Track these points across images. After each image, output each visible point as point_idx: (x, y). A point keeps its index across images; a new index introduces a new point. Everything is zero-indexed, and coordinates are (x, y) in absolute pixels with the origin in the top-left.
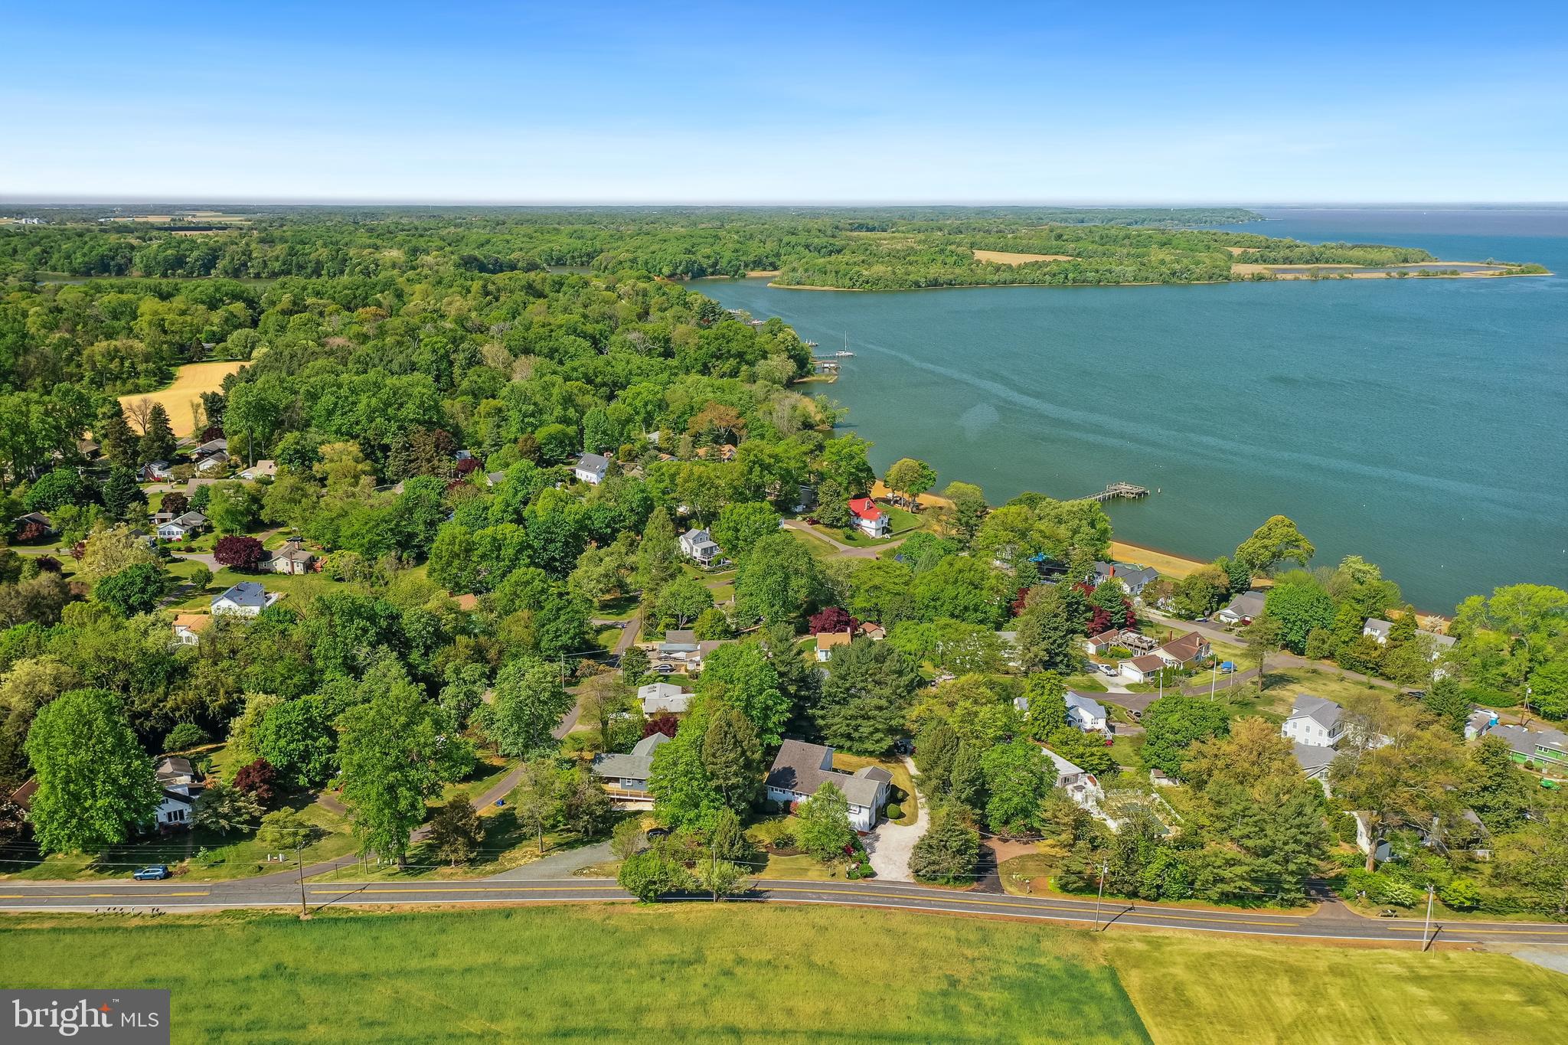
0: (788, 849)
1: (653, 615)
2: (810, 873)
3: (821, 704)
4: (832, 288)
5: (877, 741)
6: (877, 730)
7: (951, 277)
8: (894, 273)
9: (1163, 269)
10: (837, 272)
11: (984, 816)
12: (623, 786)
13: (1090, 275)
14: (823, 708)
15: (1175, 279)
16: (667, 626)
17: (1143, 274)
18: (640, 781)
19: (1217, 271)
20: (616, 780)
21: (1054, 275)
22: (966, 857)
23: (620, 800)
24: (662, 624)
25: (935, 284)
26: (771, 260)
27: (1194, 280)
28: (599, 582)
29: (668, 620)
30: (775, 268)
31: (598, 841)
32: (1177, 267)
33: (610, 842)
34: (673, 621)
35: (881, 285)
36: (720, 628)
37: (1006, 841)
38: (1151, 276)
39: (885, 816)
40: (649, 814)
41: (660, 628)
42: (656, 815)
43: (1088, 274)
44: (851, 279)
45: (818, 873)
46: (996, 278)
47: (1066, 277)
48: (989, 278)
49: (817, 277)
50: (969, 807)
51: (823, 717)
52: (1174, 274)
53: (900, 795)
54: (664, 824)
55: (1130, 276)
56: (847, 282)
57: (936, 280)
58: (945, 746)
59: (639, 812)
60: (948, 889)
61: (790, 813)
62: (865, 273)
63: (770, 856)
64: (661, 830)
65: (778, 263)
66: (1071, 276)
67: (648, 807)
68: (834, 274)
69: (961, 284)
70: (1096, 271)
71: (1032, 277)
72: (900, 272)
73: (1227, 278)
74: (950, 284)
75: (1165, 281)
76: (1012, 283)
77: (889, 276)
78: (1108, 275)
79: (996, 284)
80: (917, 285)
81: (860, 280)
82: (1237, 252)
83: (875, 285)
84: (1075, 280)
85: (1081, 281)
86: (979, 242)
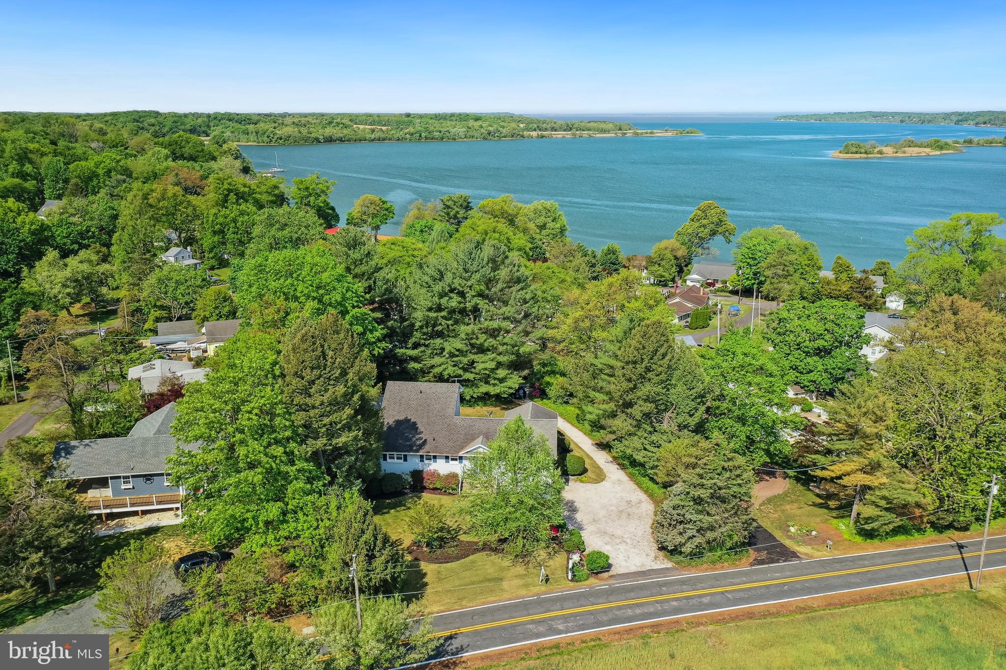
0: (450, 550)
1: (138, 310)
2: (505, 584)
3: (413, 340)
4: (255, 144)
5: (502, 380)
6: (499, 365)
7: (341, 135)
8: (300, 132)
9: (482, 130)
10: (257, 133)
12: (116, 492)
14: (416, 346)
15: (491, 138)
16: (158, 320)
17: (470, 133)
18: (148, 477)
19: (516, 131)
20: (102, 483)
21: (412, 134)
23: (111, 516)
24: (151, 318)
25: (329, 140)
26: (203, 129)
27: (503, 137)
28: (64, 286)
29: (158, 313)
30: (208, 136)
31: (70, 599)
32: (491, 129)
33: (98, 596)
34: (164, 313)
35: (291, 140)
36: (226, 309)
38: (476, 134)
40: (172, 531)
41: (148, 325)
42: (190, 528)
43: (435, 133)
44: (268, 137)
45: (518, 582)
46: (373, 136)
47: (420, 136)
48: (368, 136)
49: (243, 137)
51: (416, 359)
52: (489, 134)
54: (206, 543)
55: (462, 135)
56: (265, 139)
57: (331, 137)
59: (152, 531)
60: (727, 568)
61: (423, 489)
62: (278, 132)
63: (424, 566)
64: (204, 554)
65: (209, 132)
66: (423, 135)
67: (167, 520)
68: (254, 134)
69: (349, 140)
70: (440, 132)
71: (397, 135)
72: (304, 131)
73: (522, 136)
74: (341, 140)
75: (485, 139)
76: (384, 140)
77: (297, 134)
78: (448, 134)
79: (373, 140)
80: (317, 140)
81: (276, 137)
82: (522, 126)
83: (286, 141)
84: (426, 138)
85: (430, 139)
86: (354, 119)
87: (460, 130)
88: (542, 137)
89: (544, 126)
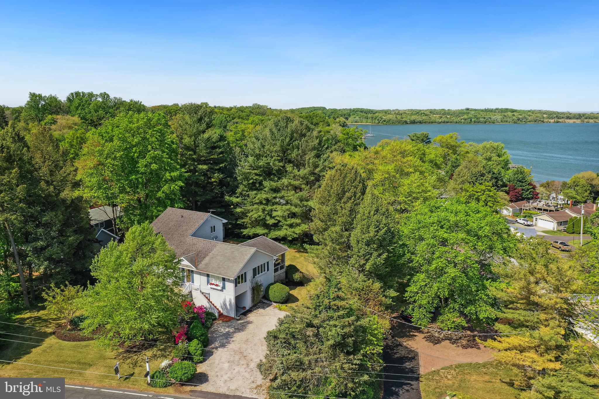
4: (370, 124)
7: (421, 120)
8: (396, 118)
9: (514, 117)
11: (401, 301)
13: (482, 120)
15: (519, 122)
17: (505, 119)
19: (538, 118)
21: (466, 119)
22: (357, 359)
27: (528, 122)
32: (520, 117)
35: (391, 122)
37: (436, 341)
38: (509, 120)
39: (266, 297)
43: (481, 119)
44: (378, 120)
46: (440, 121)
47: (471, 120)
48: (437, 120)
49: (365, 120)
50: (377, 285)
52: (518, 120)
53: (297, 276)
56: (376, 121)
57: (414, 121)
58: (344, 193)
62: (384, 117)
66: (473, 120)
68: (371, 118)
69: (425, 123)
70: (484, 118)
71: (456, 120)
72: (399, 117)
73: (543, 122)
74: (420, 122)
75: (515, 123)
76: (447, 122)
77: (394, 119)
78: (490, 120)
79: (440, 123)
80: (406, 122)
81: (382, 120)
82: (545, 116)
83: (388, 122)
84: (475, 122)
85: (478, 122)
86: (432, 112)
87: (499, 117)
88: (558, 122)
89: (562, 116)
